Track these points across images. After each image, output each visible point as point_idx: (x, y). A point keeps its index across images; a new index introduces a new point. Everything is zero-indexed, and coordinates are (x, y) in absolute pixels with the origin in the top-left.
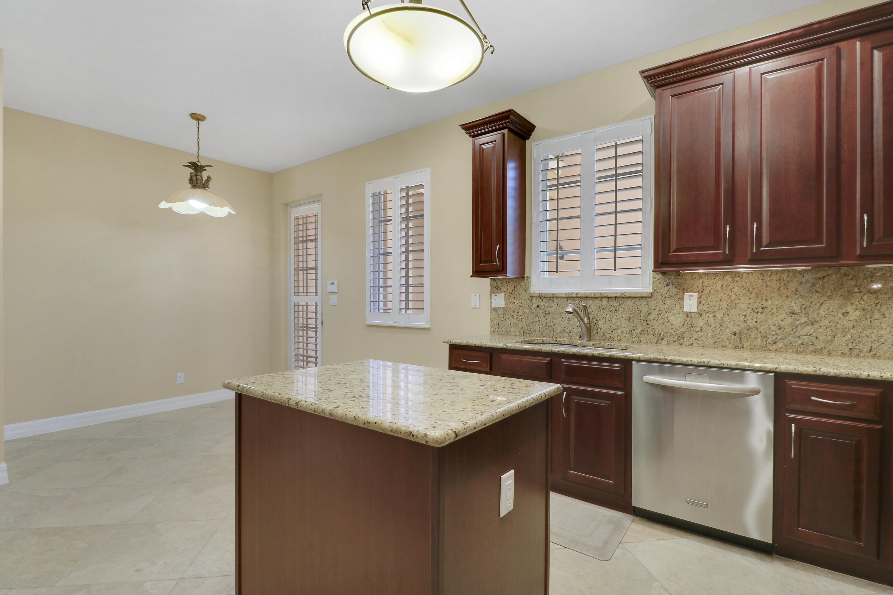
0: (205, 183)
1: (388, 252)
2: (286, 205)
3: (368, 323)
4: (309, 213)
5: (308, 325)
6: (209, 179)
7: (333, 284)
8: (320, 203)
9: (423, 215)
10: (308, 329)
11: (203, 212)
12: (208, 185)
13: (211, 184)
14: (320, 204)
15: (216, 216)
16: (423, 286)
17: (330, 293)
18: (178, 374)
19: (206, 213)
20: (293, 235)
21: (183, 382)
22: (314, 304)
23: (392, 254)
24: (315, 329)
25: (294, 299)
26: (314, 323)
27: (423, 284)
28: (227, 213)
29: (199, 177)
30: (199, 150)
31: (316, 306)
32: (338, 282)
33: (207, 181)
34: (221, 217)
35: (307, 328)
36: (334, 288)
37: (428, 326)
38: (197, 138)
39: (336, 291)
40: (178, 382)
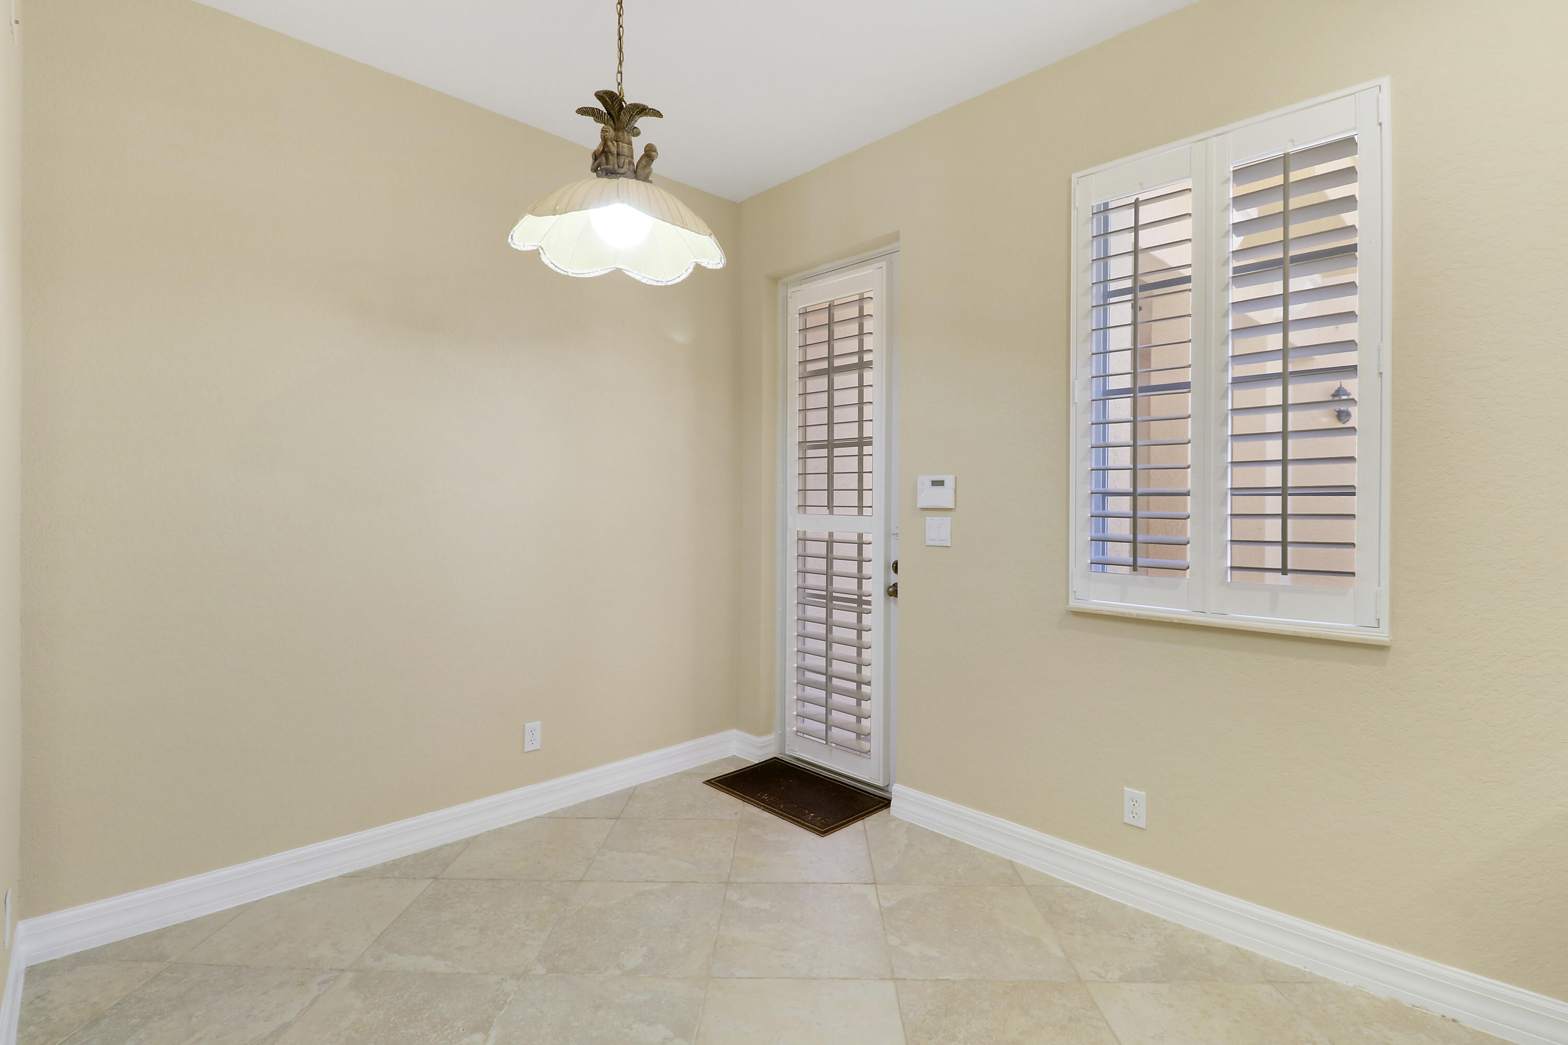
0: (641, 165)
1: (1152, 385)
2: (775, 280)
3: (1074, 604)
4: (839, 297)
5: (834, 593)
6: (650, 153)
7: (938, 483)
8: (883, 264)
9: (1353, 248)
10: (834, 602)
11: (618, 271)
12: (649, 174)
13: (656, 166)
14: (884, 268)
15: (655, 284)
16: (1354, 494)
17: (923, 509)
18: (529, 726)
19: (627, 273)
20: (795, 356)
21: (538, 747)
22: (855, 539)
23: (1189, 387)
24: (856, 605)
25: (797, 523)
26: (855, 587)
27: (1353, 487)
28: (690, 271)
29: (623, 147)
30: (623, 64)
31: (860, 544)
32: (956, 477)
33: (647, 159)
34: (670, 283)
35: (829, 599)
36: (943, 497)
37: (1381, 635)
38: (617, 26)
39: (952, 506)
40: (528, 747)
